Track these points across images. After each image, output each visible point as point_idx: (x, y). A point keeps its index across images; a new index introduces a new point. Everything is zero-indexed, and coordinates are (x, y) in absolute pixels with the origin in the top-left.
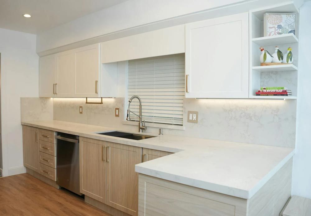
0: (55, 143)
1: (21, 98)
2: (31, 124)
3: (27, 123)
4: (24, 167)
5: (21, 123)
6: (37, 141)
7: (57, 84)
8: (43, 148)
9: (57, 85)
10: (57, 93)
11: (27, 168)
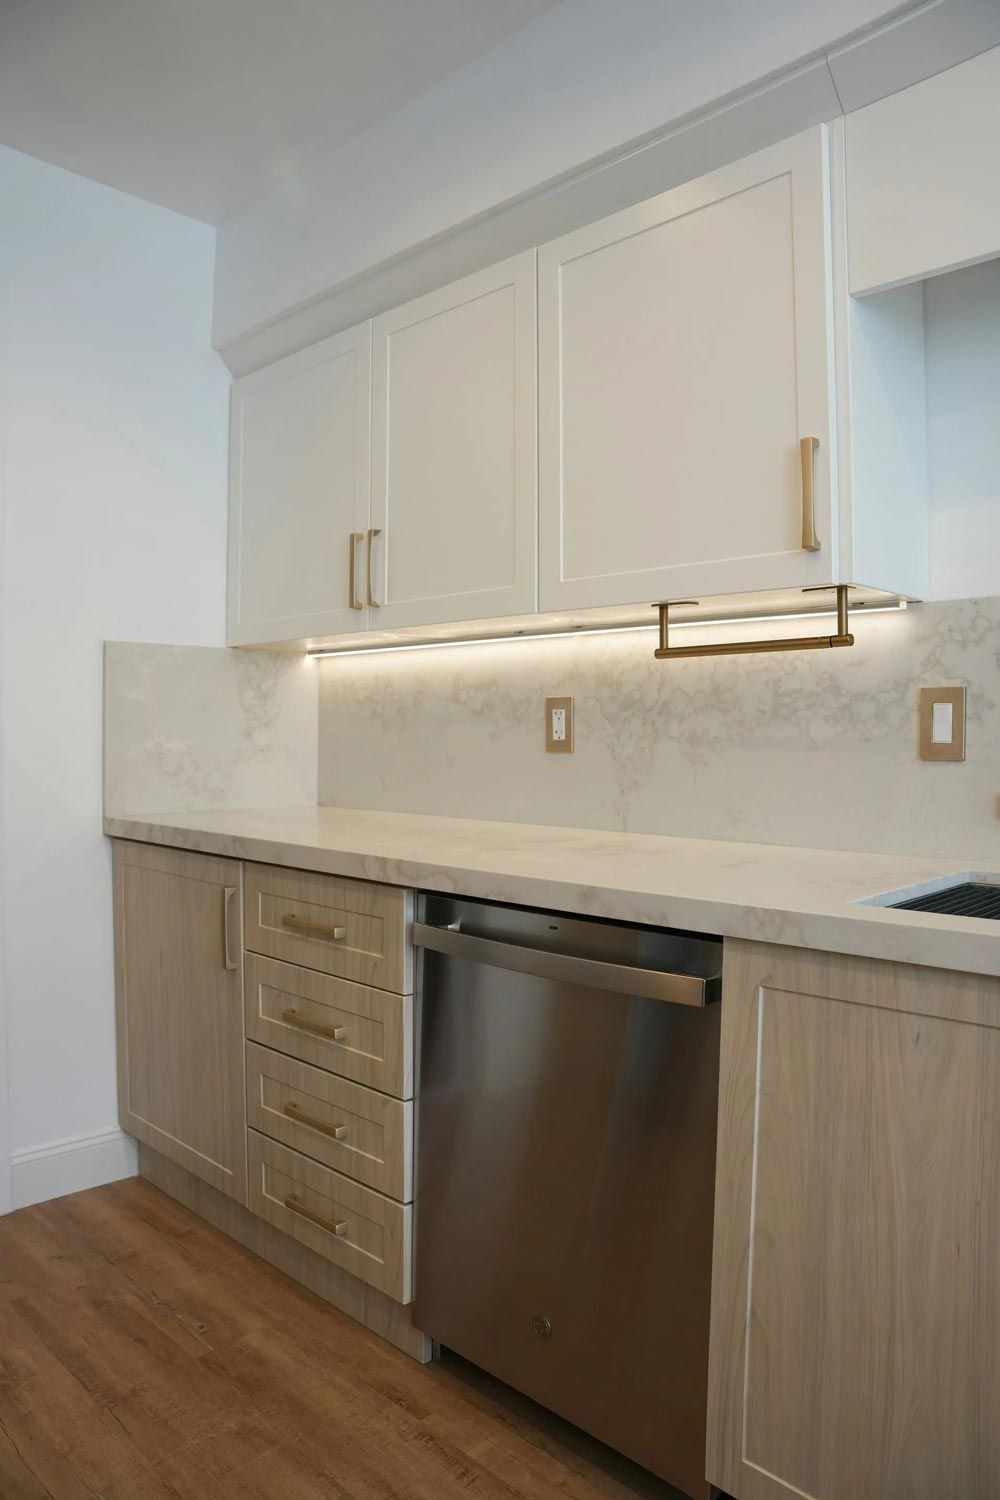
0: (408, 987)
1: (105, 643)
2: (186, 833)
3: (151, 827)
4: (120, 1135)
5: (107, 821)
6: (233, 960)
7: (377, 532)
8: (288, 1017)
9: (384, 544)
10: (376, 599)
11: (141, 1146)
